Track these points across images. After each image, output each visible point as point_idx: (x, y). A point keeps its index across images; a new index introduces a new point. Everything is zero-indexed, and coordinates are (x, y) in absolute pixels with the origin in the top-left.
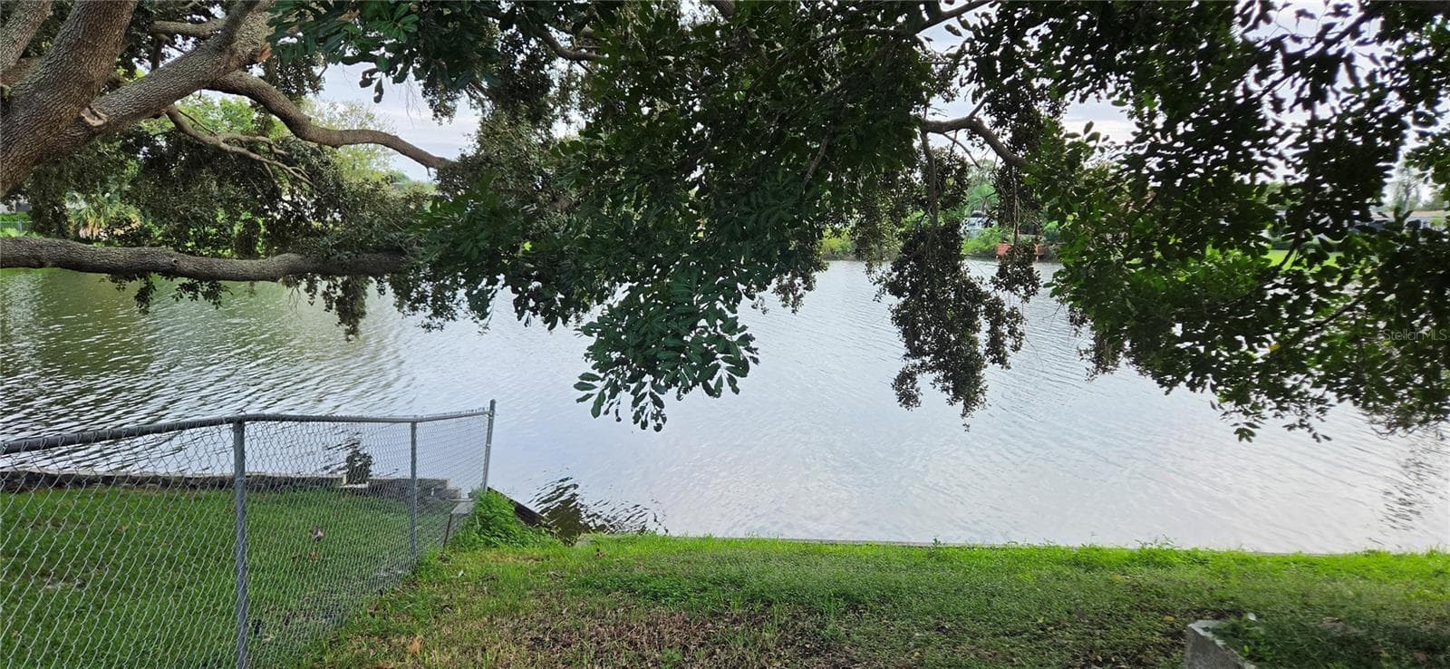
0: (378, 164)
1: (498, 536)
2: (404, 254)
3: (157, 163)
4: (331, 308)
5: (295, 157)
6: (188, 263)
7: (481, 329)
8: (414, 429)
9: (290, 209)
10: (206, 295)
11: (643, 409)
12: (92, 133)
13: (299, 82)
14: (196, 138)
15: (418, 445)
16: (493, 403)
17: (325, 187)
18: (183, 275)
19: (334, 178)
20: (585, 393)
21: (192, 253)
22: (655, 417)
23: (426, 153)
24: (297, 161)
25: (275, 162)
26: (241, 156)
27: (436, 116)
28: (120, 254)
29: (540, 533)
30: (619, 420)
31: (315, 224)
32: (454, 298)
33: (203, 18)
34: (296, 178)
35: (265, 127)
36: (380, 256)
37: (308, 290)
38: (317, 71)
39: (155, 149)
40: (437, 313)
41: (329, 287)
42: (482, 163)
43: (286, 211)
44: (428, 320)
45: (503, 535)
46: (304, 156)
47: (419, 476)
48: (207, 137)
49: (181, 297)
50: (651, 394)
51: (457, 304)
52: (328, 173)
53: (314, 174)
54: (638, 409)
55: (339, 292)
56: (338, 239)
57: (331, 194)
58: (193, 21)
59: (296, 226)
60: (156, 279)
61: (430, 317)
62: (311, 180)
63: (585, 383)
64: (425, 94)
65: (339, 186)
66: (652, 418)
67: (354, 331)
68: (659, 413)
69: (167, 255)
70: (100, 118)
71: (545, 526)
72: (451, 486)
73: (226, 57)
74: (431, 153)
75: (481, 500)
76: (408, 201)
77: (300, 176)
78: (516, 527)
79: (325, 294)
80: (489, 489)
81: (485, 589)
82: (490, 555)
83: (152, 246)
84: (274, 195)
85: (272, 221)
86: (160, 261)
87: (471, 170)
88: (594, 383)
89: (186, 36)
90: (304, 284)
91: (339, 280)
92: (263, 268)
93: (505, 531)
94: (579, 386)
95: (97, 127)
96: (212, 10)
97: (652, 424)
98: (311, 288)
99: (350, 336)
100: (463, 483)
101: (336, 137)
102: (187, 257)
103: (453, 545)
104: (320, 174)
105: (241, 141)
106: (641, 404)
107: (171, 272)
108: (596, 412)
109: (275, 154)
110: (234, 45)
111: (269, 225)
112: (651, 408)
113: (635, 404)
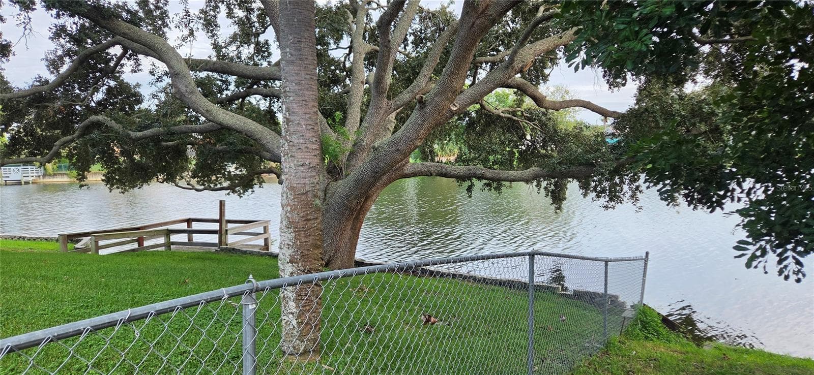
0: (570, 117)
1: (652, 334)
2: (595, 166)
3: (471, 124)
4: (548, 196)
5: (534, 117)
6: (489, 173)
7: (637, 209)
8: (606, 265)
9: (530, 144)
10: (495, 189)
11: (786, 267)
12: (453, 114)
13: (537, 78)
14: (489, 112)
15: (609, 275)
16: (647, 253)
17: (548, 132)
18: (486, 179)
19: (553, 127)
20: (741, 252)
21: (490, 168)
22: (796, 273)
23: (605, 109)
24: (535, 119)
25: (525, 121)
26: (509, 119)
27: (610, 88)
28: (461, 169)
29: (679, 336)
30: (766, 273)
31: (543, 151)
32: (622, 191)
33: (495, 53)
34: (533, 128)
35: (520, 103)
36: (581, 167)
37: (537, 186)
38: (547, 71)
39: (470, 118)
40: (611, 199)
41: (547, 184)
42: (643, 113)
43: (528, 145)
44: (607, 203)
45: (656, 334)
46: (538, 116)
47: (608, 292)
48: (494, 111)
49: (484, 189)
50: (794, 258)
51: (623, 194)
52: (550, 124)
53: (543, 125)
54: (782, 266)
55: (553, 187)
56: (560, 159)
57: (552, 135)
58: (490, 55)
59: (532, 152)
60: (474, 180)
61: (607, 201)
62: (542, 128)
63: (740, 246)
64: (604, 76)
65: (555, 131)
66: (794, 273)
67: (559, 208)
68: (799, 271)
69: (480, 168)
70: (456, 107)
71: (682, 332)
72: (621, 299)
73: (510, 71)
74: (608, 109)
75: (640, 310)
76: (597, 136)
77: (536, 127)
78: (664, 330)
79: (546, 188)
80: (644, 304)
81: (652, 365)
82: (649, 344)
83: (474, 165)
84: (523, 137)
85: (521, 150)
86: (478, 172)
87: (635, 117)
88: (749, 247)
89: (487, 63)
90: (535, 183)
91: (553, 181)
92: (523, 175)
93: (657, 331)
94: (736, 248)
95: (455, 111)
96: (500, 48)
97: (794, 277)
98: (538, 185)
99: (558, 211)
100: (629, 299)
101: (558, 105)
102: (489, 170)
103: (626, 334)
104: (546, 125)
105: (509, 111)
106: (785, 263)
107: (480, 178)
108: (748, 265)
109: (524, 117)
110: (513, 64)
111: (520, 153)
112: (793, 267)
113: (780, 262)
